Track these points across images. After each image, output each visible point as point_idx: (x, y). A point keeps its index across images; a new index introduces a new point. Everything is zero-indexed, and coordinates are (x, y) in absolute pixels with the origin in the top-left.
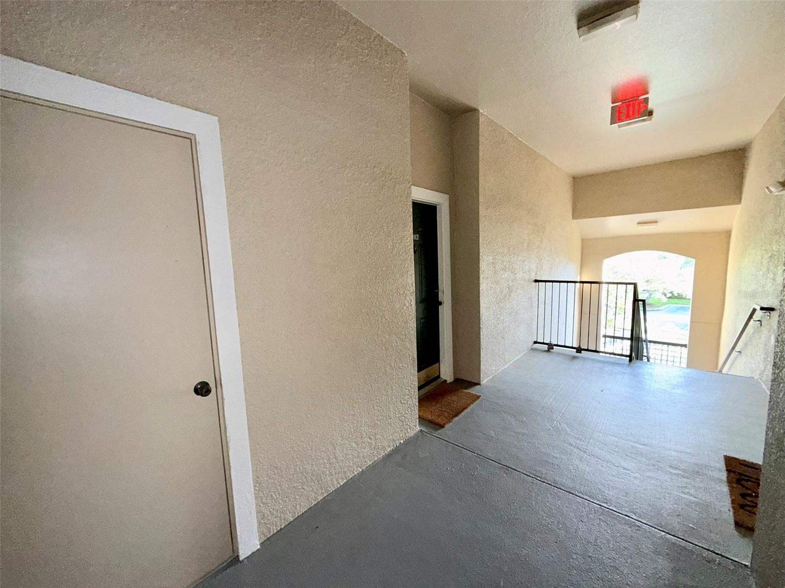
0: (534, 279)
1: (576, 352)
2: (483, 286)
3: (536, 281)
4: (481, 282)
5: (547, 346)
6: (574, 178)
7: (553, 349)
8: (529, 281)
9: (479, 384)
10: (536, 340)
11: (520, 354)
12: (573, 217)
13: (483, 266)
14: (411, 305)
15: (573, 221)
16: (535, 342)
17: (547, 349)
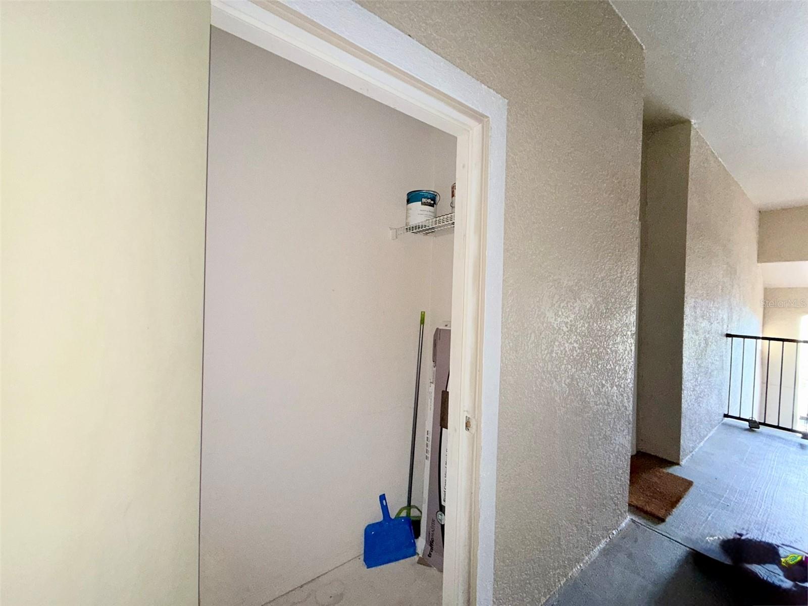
0: (726, 333)
1: (802, 438)
2: (686, 336)
3: (728, 335)
4: (684, 329)
5: (747, 423)
6: (760, 212)
7: (759, 428)
8: (721, 335)
9: (678, 464)
10: (726, 413)
11: (713, 428)
12: (758, 261)
13: (687, 310)
14: (631, 350)
15: (759, 264)
16: (726, 416)
17: (749, 427)
